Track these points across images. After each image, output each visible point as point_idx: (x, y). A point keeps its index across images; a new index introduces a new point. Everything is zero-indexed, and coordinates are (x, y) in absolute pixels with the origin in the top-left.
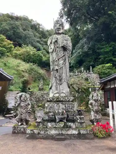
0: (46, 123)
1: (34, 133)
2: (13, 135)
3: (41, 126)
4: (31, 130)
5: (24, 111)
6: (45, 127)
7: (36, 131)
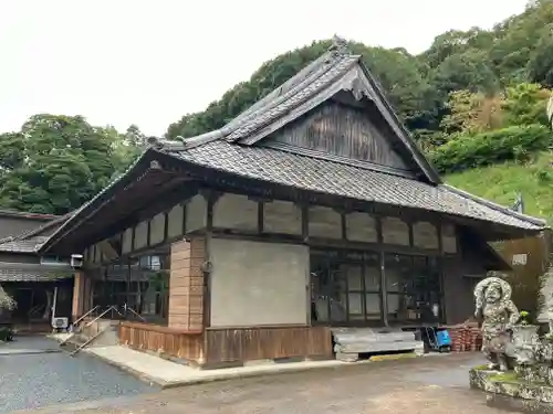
0: (543, 369)
1: (503, 393)
2: (472, 392)
3: (531, 376)
4: (497, 384)
5: (494, 330)
6: (543, 380)
7: (509, 389)
